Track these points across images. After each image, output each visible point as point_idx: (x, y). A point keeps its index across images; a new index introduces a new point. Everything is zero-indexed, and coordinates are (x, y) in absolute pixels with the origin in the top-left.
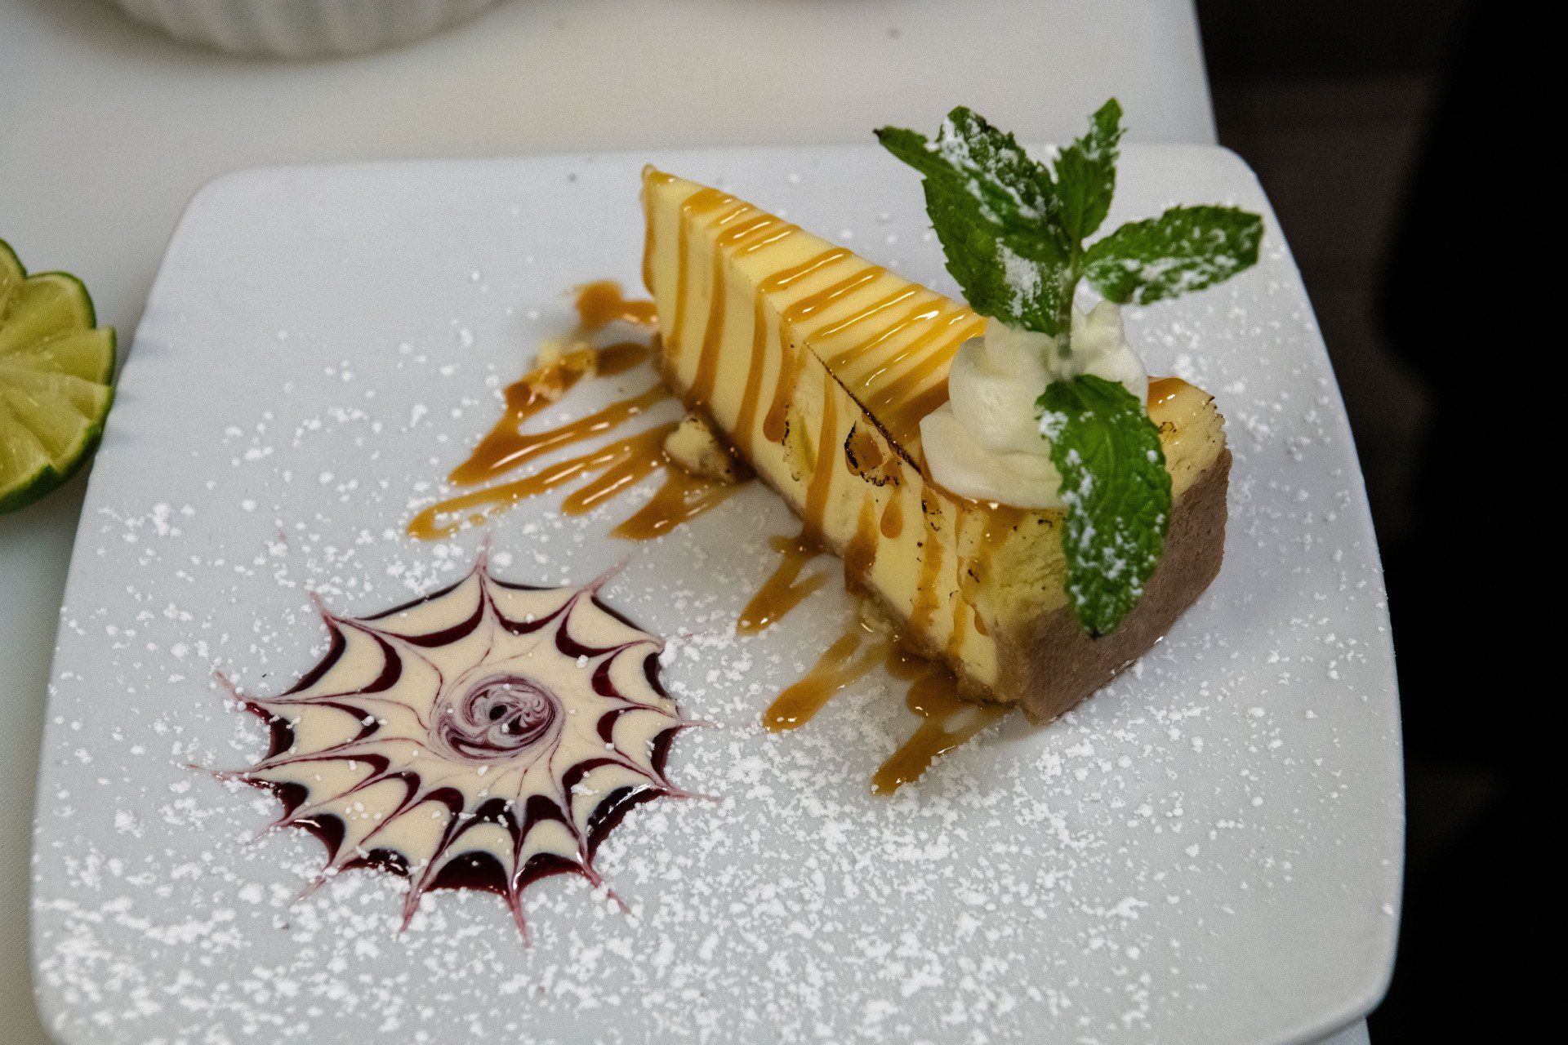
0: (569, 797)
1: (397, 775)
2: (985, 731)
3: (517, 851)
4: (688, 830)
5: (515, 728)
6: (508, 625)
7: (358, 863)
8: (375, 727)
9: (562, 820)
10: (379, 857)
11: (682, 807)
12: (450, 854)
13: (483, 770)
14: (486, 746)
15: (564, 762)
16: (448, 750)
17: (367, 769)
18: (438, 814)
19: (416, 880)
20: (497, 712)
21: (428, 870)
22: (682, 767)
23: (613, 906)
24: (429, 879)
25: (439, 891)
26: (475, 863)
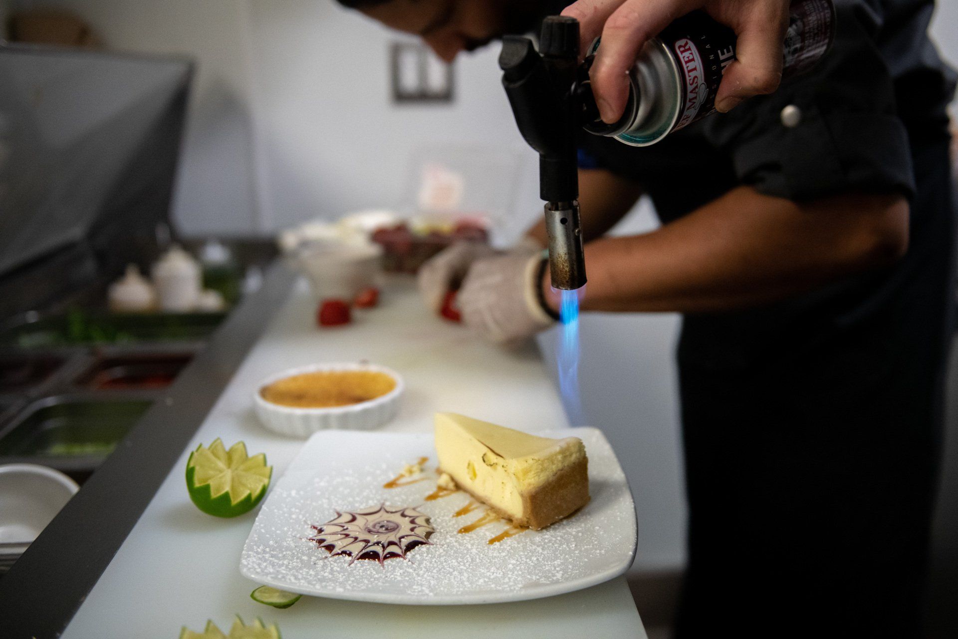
0: (400, 542)
1: (352, 537)
2: (521, 533)
3: (384, 551)
4: (433, 550)
5: (387, 529)
6: (387, 512)
7: (338, 554)
8: (347, 529)
9: (398, 545)
10: (344, 552)
11: (432, 546)
12: (364, 551)
13: (376, 536)
14: (378, 532)
15: (400, 535)
16: (368, 533)
17: (344, 536)
18: (362, 544)
19: (354, 557)
20: (382, 527)
21: (358, 555)
22: (433, 539)
23: (410, 563)
24: (358, 557)
25: (360, 560)
26: (371, 553)
